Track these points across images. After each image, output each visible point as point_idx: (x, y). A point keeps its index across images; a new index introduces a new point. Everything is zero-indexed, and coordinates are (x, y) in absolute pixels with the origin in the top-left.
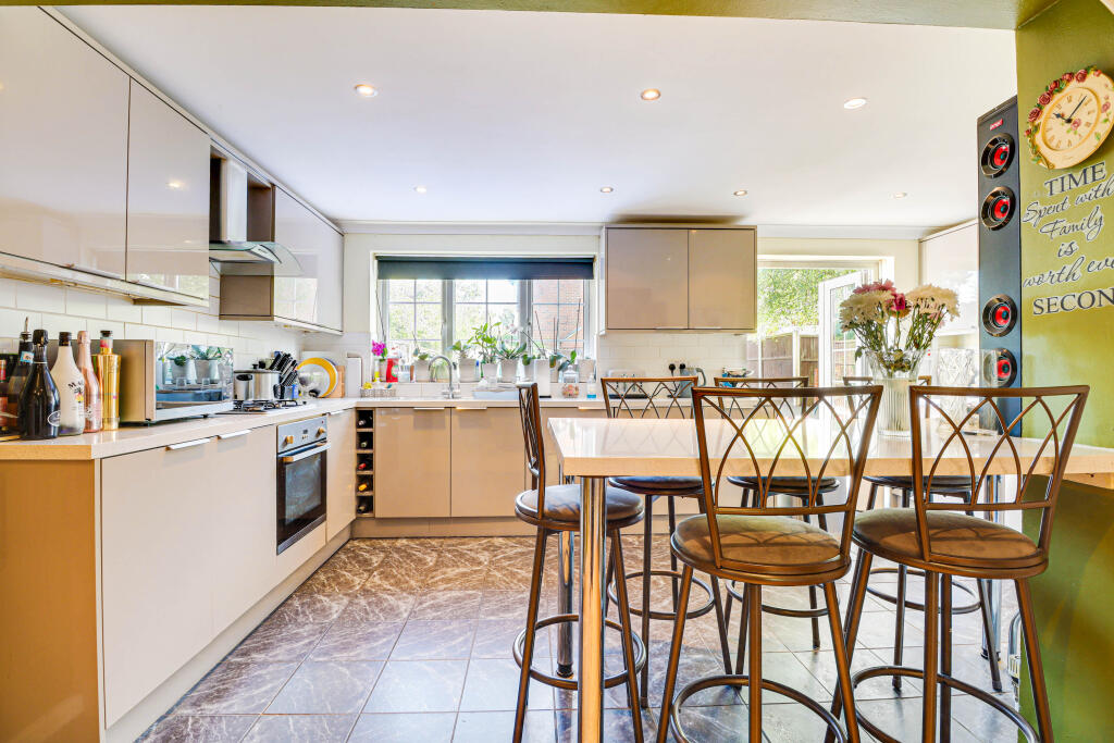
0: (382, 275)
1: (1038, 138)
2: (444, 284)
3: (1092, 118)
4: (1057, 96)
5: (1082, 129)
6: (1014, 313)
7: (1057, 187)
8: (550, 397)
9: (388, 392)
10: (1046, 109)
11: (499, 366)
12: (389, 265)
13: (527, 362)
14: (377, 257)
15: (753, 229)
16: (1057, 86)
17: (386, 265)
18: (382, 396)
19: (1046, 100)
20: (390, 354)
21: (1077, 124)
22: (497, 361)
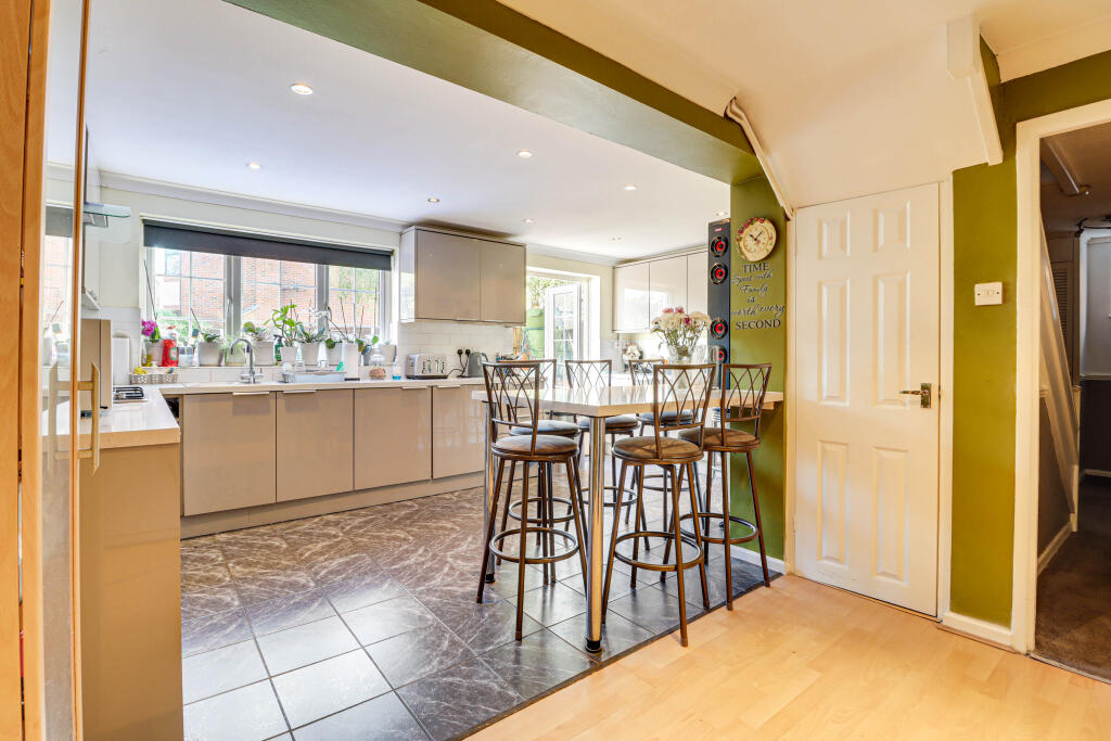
0: (148, 242)
1: (742, 243)
2: (229, 261)
3: (765, 242)
4: (751, 226)
5: (760, 245)
6: (726, 326)
7: (748, 270)
8: (359, 379)
9: (169, 377)
10: (746, 231)
11: (299, 351)
12: (157, 232)
13: (331, 345)
14: (144, 221)
15: (522, 246)
16: (751, 222)
17: (155, 231)
18: (161, 382)
19: (746, 226)
20: (164, 333)
21: (759, 242)
22: (296, 344)
